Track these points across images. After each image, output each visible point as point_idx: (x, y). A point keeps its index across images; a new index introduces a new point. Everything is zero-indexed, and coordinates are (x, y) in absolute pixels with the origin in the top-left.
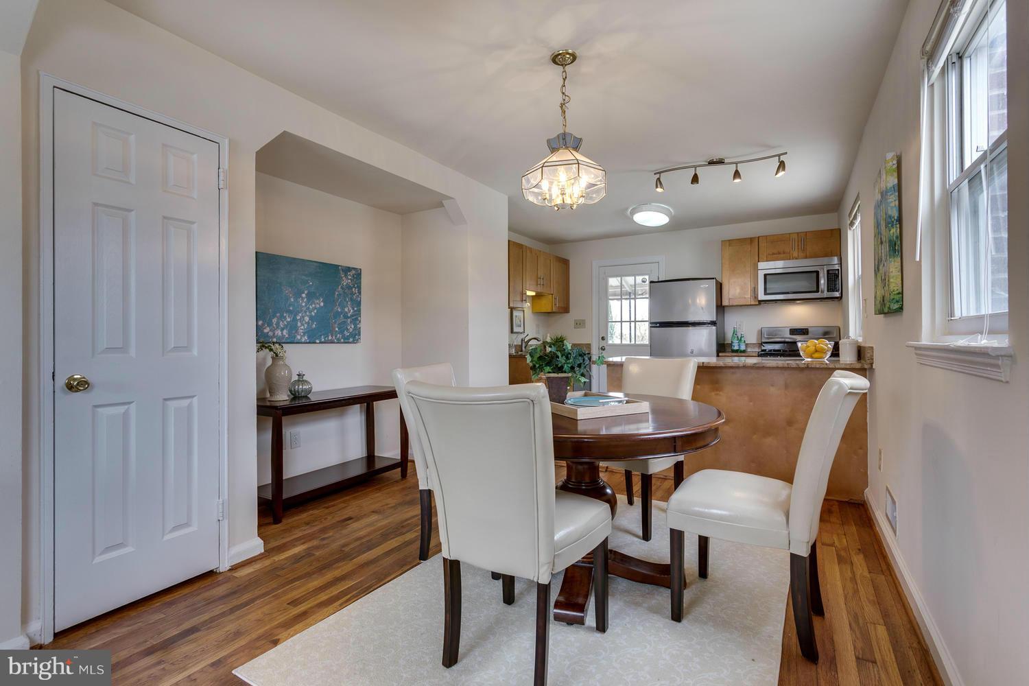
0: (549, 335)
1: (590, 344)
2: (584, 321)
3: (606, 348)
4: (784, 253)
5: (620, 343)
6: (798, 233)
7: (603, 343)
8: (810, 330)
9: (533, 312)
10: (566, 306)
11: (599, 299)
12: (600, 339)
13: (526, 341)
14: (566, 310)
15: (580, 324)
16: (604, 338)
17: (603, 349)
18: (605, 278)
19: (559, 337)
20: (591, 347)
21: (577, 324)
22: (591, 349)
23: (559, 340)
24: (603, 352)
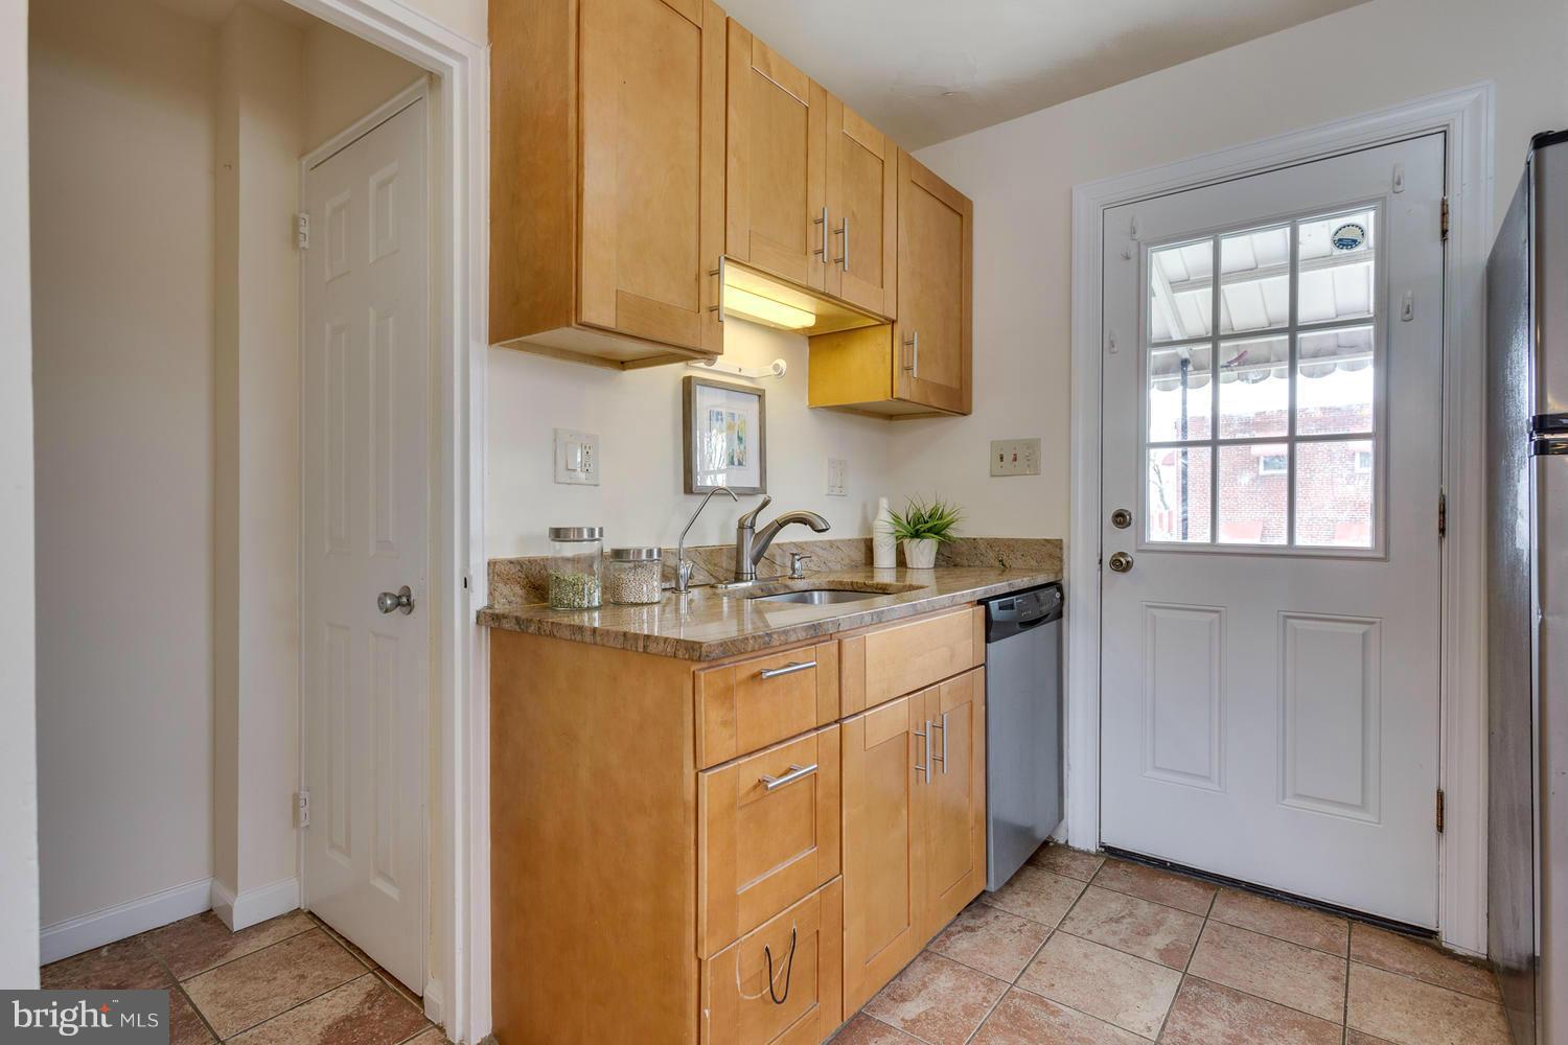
0: (884, 503)
1: (1058, 544)
2: (1032, 446)
3: (1139, 562)
5: (1206, 540)
7: (1117, 541)
9: (813, 408)
10: (955, 384)
11: (1106, 345)
12: (1108, 519)
13: (758, 529)
14: (954, 401)
15: (1015, 459)
16: (1121, 519)
17: (1121, 564)
18: (1133, 253)
19: (926, 512)
20: (1065, 557)
21: (1002, 458)
22: (1065, 566)
23: (926, 522)
24: (1122, 577)
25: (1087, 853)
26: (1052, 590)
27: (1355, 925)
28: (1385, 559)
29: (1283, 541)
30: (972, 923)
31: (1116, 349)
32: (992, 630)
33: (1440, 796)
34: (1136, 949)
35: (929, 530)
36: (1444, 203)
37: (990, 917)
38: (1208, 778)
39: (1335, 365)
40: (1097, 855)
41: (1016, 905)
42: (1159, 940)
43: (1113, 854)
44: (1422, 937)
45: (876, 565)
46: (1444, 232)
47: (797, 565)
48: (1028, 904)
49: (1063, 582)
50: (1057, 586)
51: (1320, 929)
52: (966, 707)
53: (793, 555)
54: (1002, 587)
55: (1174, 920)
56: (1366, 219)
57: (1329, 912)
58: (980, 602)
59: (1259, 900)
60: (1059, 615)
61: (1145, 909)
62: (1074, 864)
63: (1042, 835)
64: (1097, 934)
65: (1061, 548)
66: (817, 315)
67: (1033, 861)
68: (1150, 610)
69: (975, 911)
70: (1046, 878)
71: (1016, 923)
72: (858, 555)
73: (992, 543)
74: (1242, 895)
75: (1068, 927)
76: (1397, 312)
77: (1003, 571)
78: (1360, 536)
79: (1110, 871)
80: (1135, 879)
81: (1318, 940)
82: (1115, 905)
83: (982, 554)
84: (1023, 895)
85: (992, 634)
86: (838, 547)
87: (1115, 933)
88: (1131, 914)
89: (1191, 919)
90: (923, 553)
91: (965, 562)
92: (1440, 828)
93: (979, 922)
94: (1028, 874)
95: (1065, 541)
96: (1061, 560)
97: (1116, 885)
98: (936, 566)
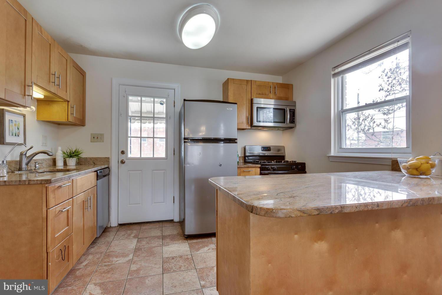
1: (108, 158)
2: (102, 135)
3: (126, 161)
4: (265, 95)
5: (139, 156)
6: (273, 83)
7: (122, 157)
8: (271, 148)
9: (38, 120)
10: (82, 118)
11: (119, 115)
12: (120, 152)
13: (27, 155)
14: (81, 122)
15: (97, 138)
16: (123, 152)
17: (123, 162)
18: (125, 96)
19: (74, 150)
20: (110, 161)
21: (94, 138)
22: (110, 163)
23: (73, 153)
24: (123, 165)
25: (115, 227)
26: (107, 169)
27: (163, 223)
28: (167, 159)
29: (152, 156)
30: (93, 246)
31: (122, 116)
32: (98, 177)
33: (174, 197)
34: (129, 238)
35: (75, 155)
36: (174, 101)
37: (97, 244)
38: (140, 204)
39: (158, 122)
40: (117, 226)
41: (102, 240)
42: (133, 235)
43: (121, 225)
44: (172, 221)
45: (57, 165)
46: (174, 106)
47: (37, 166)
48: (105, 239)
49: (110, 167)
50: (108, 168)
51: (157, 225)
52: (93, 195)
53: (36, 163)
54: (99, 168)
55: (135, 231)
56: (165, 100)
57: (159, 222)
58: (95, 171)
59: (148, 224)
60: (109, 174)
61: (129, 232)
62: (113, 229)
63: (105, 226)
64: (121, 238)
65: (109, 159)
66: (44, 96)
67: (104, 232)
68: (129, 171)
69: (93, 244)
70: (108, 234)
71: (103, 243)
72: (51, 163)
73: (91, 159)
74: (145, 224)
75: (115, 239)
76: (168, 118)
77: (95, 165)
78: (163, 155)
79: (121, 228)
80: (126, 228)
81: (158, 226)
82: (123, 233)
83: (88, 161)
84: (103, 238)
85: (98, 178)
86: (46, 161)
87: (124, 237)
88: (126, 233)
89: (138, 230)
90: (72, 162)
91: (84, 164)
92: (174, 202)
93: (95, 245)
94: (103, 234)
95: (110, 157)
96: (109, 162)
97: (122, 230)
98: (76, 165)
